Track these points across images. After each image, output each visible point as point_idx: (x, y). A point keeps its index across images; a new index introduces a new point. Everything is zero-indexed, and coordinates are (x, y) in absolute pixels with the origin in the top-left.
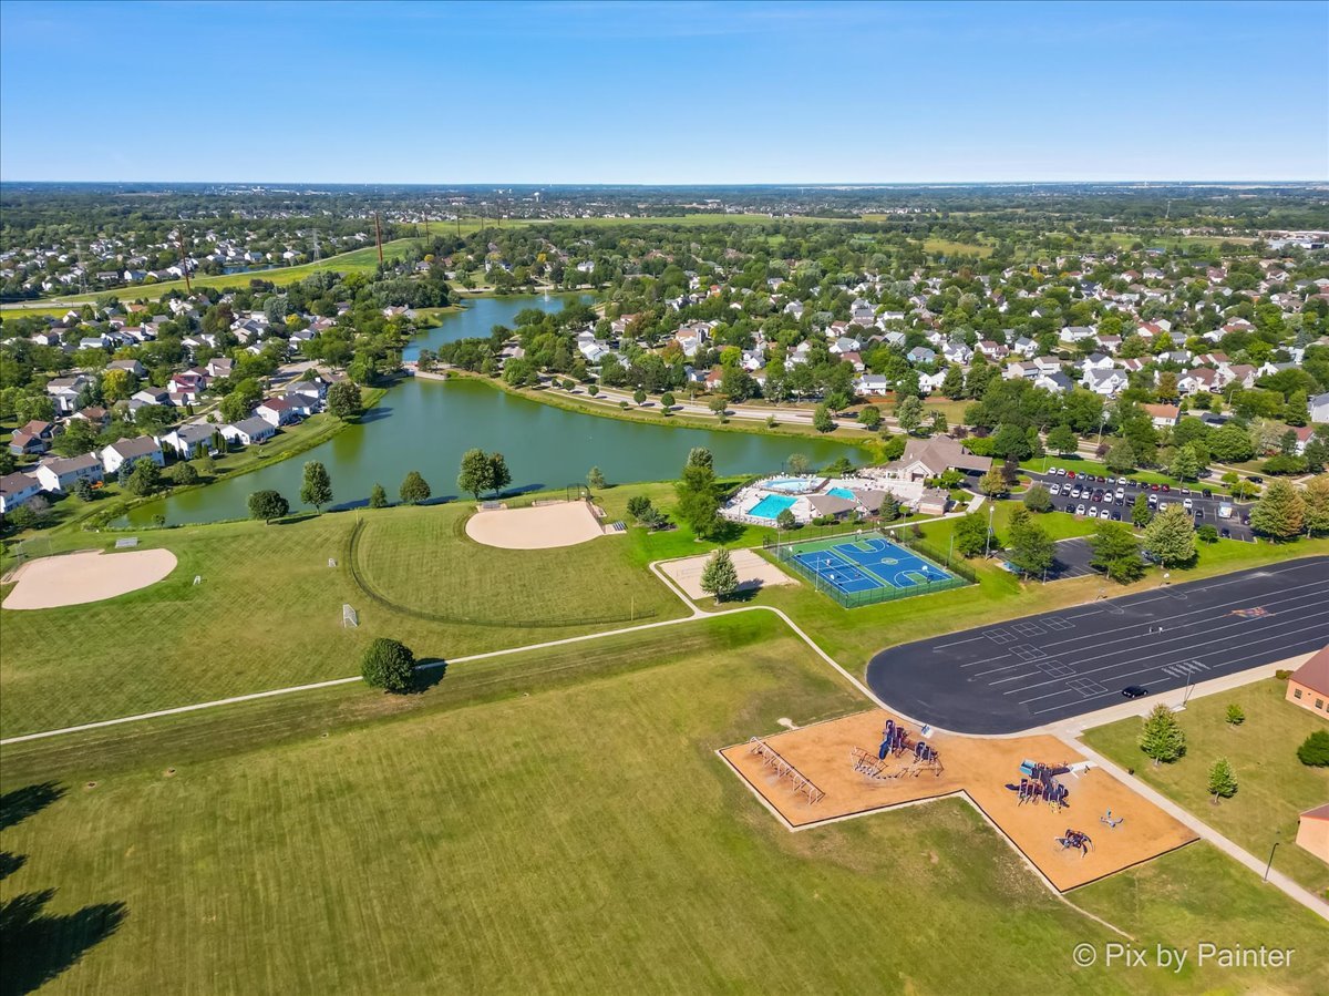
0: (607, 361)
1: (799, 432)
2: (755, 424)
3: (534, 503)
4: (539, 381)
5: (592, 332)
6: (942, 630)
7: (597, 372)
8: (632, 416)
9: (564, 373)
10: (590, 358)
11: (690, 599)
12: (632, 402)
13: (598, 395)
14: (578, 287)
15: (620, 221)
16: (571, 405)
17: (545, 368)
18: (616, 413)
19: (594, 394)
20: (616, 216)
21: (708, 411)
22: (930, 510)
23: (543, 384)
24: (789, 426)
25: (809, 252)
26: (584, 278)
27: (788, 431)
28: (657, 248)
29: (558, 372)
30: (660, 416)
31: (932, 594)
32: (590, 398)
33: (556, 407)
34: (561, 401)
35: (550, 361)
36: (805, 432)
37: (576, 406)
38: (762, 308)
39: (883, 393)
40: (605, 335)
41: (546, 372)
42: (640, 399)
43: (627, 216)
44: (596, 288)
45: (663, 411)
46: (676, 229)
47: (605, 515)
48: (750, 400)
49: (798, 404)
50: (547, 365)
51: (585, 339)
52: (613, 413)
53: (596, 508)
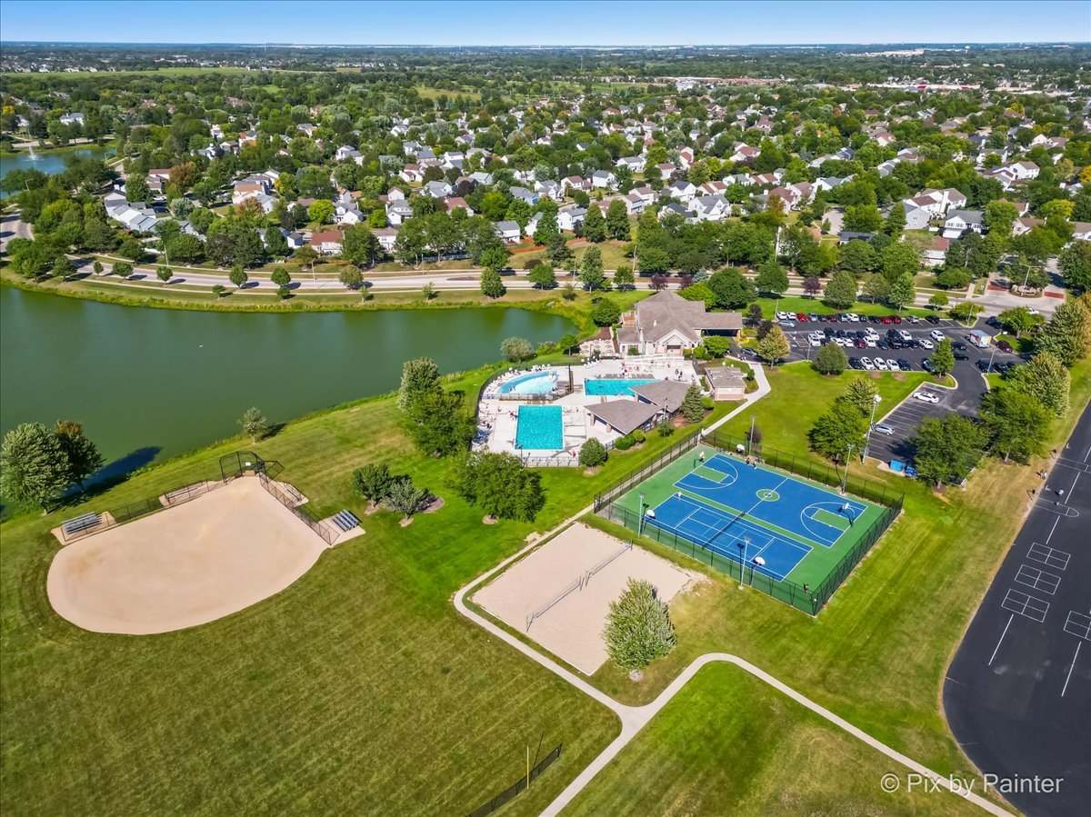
0: (167, 232)
1: (465, 301)
2: (407, 296)
3: (162, 499)
4: (72, 267)
5: (119, 192)
6: (956, 617)
7: (152, 245)
8: (235, 304)
9: (103, 251)
10: (134, 227)
11: (582, 676)
12: (228, 284)
13: (172, 278)
14: (72, 142)
15: (86, 75)
16: (135, 297)
17: (73, 248)
18: (210, 303)
19: (167, 278)
20: (81, 70)
21: (341, 285)
22: (731, 395)
23: (80, 271)
24: (450, 294)
25: (318, 98)
26: (76, 131)
27: (454, 301)
28: (148, 98)
29: (93, 250)
30: (275, 299)
31: (877, 546)
32: (161, 285)
33: (113, 303)
34: (116, 293)
35: (80, 238)
36: (475, 301)
37: (146, 298)
38: (313, 155)
39: (517, 240)
40: (140, 195)
41: (76, 252)
42: (239, 279)
43: (93, 70)
44: (95, 142)
45: (280, 292)
46: (160, 79)
47: (305, 501)
48: (381, 265)
49: (439, 263)
50: (76, 243)
51: (113, 203)
52: (205, 303)
53: (281, 486)
